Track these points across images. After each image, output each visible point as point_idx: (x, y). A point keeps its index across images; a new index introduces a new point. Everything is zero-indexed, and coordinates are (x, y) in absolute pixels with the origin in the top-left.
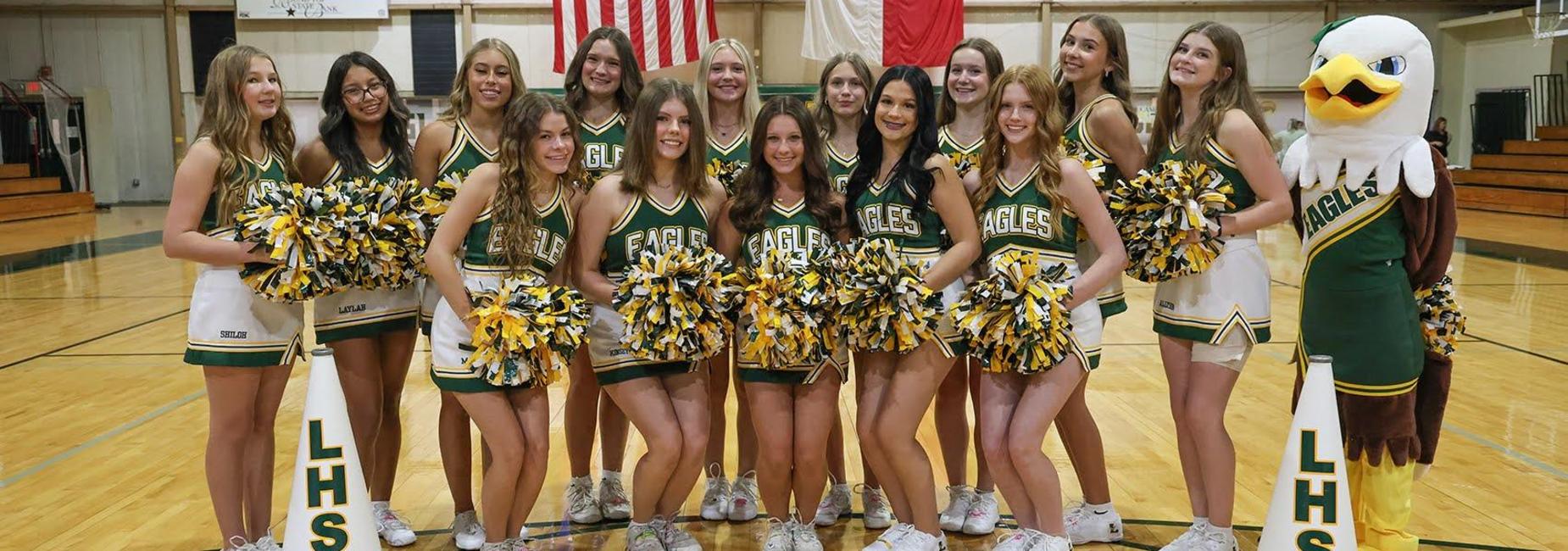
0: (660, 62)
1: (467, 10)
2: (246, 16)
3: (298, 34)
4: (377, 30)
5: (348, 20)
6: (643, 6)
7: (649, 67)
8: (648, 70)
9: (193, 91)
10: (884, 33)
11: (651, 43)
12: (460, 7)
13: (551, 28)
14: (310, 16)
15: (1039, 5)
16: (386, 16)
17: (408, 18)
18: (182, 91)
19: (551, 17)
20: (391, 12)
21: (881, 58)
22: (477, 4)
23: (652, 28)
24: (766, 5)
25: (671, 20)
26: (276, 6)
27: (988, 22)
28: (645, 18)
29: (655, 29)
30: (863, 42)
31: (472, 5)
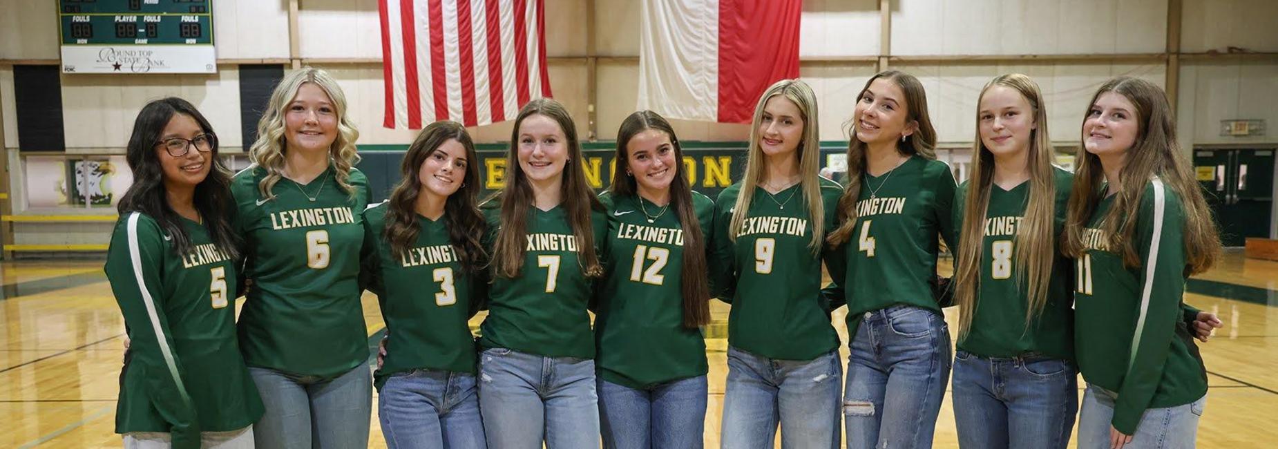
0: (492, 117)
1: (296, 64)
2: (71, 70)
3: (124, 88)
4: (204, 84)
5: (175, 74)
6: (475, 59)
7: (481, 121)
8: (479, 125)
9: (18, 146)
10: (720, 89)
11: (483, 97)
12: (289, 62)
13: (382, 83)
14: (136, 70)
15: (877, 59)
16: (214, 71)
17: (236, 73)
18: (6, 146)
19: (381, 72)
20: (219, 66)
21: (716, 113)
22: (307, 58)
23: (483, 83)
24: (599, 59)
25: (504, 74)
26: (102, 60)
27: (825, 76)
28: (476, 72)
29: (487, 84)
30: (698, 98)
31: (301, 60)
